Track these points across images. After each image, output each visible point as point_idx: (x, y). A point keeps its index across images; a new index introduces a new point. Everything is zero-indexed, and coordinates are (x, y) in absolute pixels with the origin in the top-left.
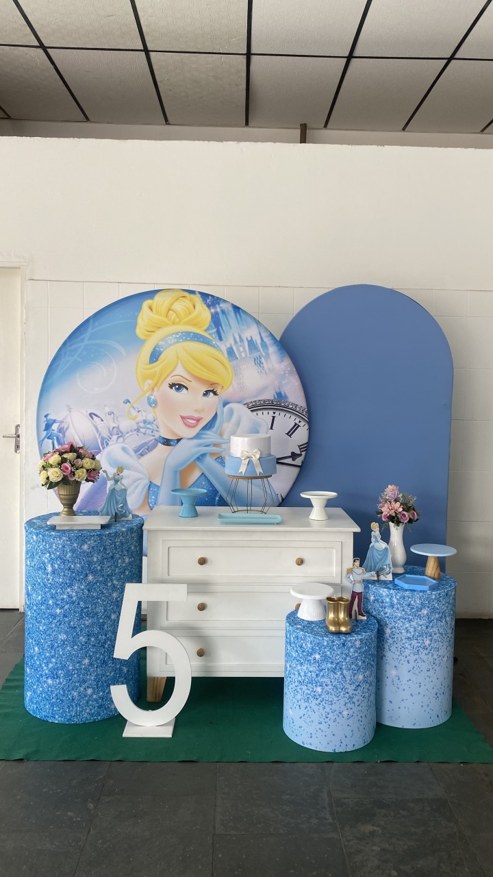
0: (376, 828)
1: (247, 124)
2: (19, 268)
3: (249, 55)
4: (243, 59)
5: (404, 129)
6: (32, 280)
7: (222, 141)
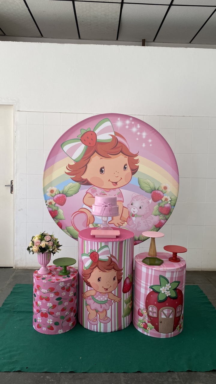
1: (117, 39)
2: (13, 105)
3: (122, 3)
4: (119, 5)
5: (190, 42)
6: (19, 111)
7: (110, 45)
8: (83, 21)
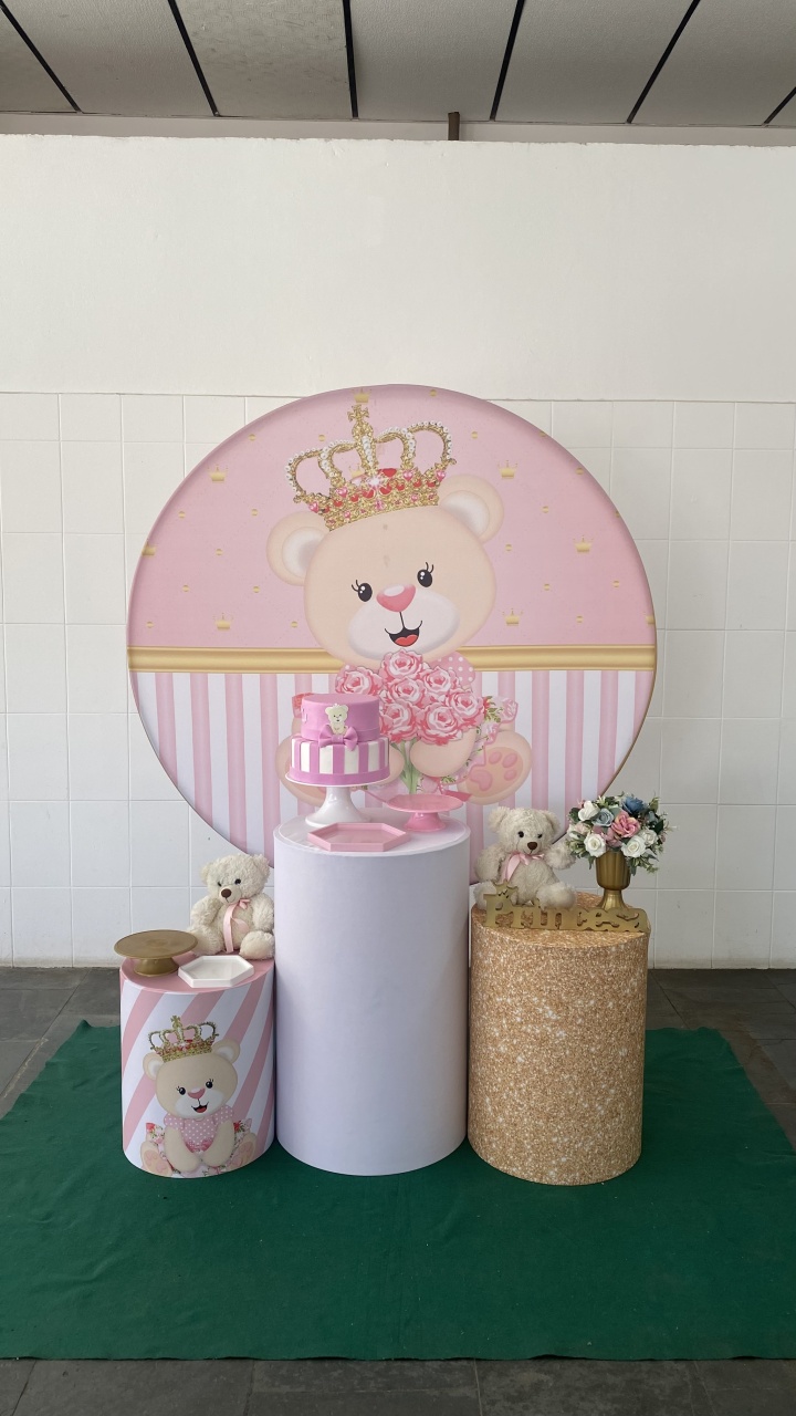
0: (543, 1377)
1: (355, 113)
5: (630, 121)
7: (295, 136)
8: (213, 50)
